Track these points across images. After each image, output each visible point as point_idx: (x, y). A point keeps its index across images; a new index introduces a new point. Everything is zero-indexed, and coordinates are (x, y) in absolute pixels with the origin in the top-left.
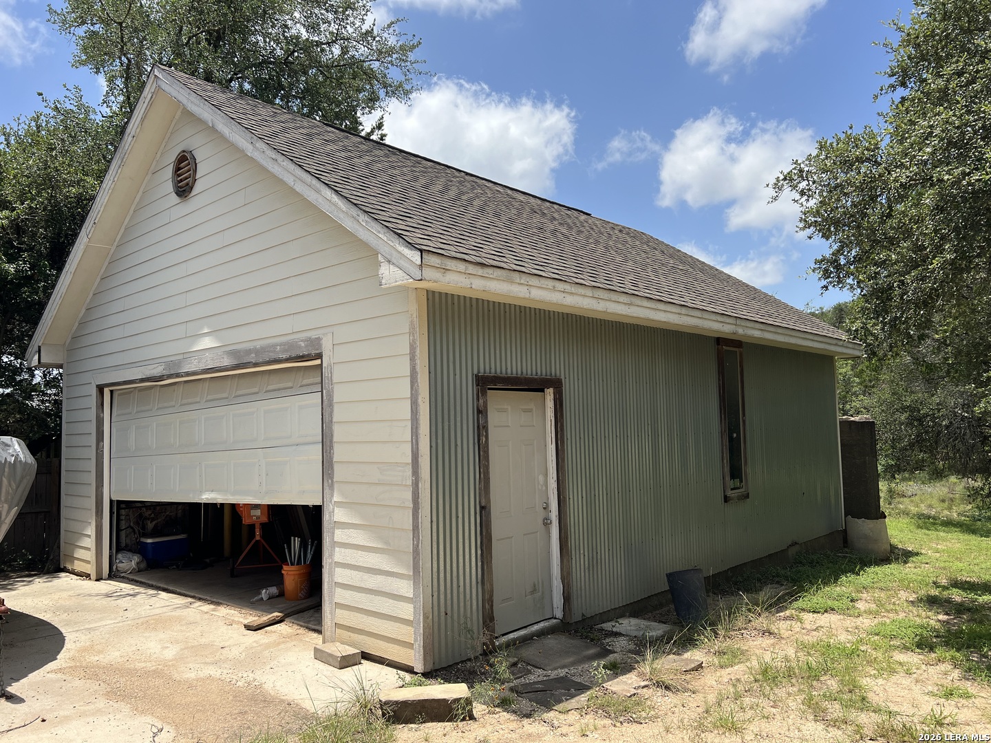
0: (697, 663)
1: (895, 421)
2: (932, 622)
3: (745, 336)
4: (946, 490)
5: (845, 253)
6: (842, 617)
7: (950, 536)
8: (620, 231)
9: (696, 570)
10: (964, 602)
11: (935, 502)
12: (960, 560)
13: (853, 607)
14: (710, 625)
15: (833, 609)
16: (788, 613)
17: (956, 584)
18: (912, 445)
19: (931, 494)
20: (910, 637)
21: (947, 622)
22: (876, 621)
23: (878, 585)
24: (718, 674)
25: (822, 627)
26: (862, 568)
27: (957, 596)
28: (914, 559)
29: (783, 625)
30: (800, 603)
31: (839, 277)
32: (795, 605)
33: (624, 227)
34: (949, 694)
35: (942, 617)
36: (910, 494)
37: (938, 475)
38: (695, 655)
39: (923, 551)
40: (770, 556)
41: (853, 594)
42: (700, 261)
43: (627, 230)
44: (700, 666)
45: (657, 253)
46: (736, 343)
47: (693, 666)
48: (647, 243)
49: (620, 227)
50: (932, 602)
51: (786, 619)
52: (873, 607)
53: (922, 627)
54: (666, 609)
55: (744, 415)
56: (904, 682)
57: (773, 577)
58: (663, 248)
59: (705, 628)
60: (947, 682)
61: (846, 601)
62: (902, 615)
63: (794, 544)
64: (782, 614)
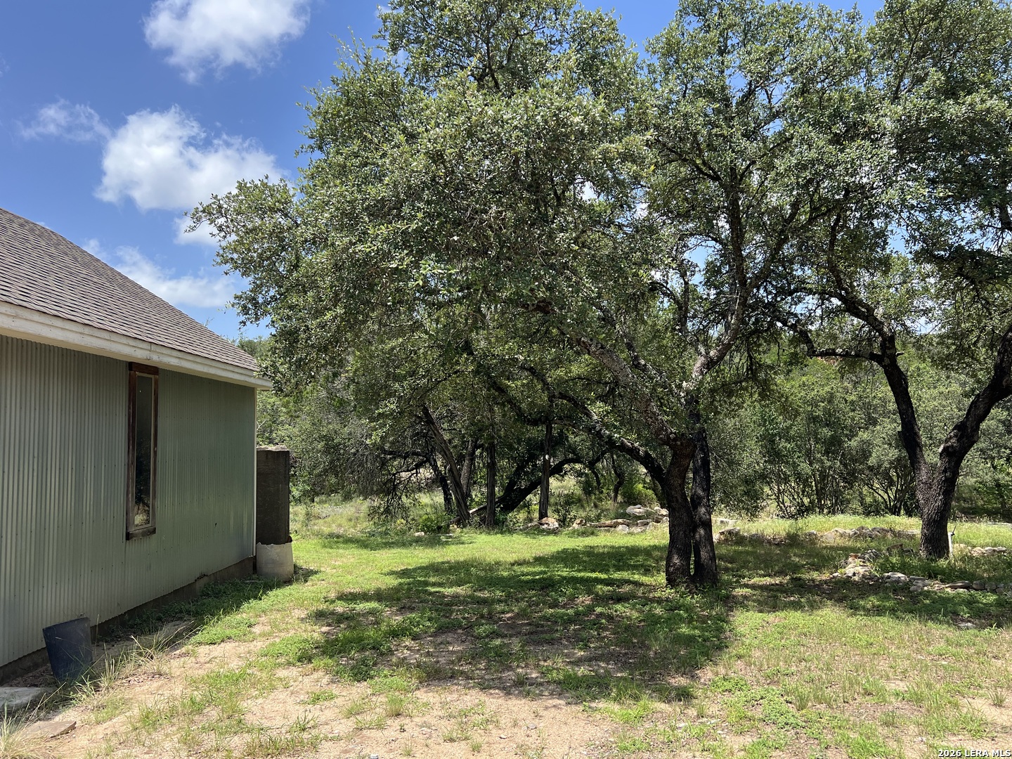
0: (68, 725)
1: (313, 449)
2: (316, 635)
3: (160, 362)
4: (353, 510)
5: (264, 292)
6: (237, 644)
7: (347, 552)
8: (21, 225)
9: (82, 620)
10: (345, 612)
11: (344, 522)
12: (350, 573)
13: (250, 632)
14: (91, 679)
15: (229, 638)
16: (184, 650)
17: (342, 597)
18: (325, 471)
19: (341, 514)
20: (294, 651)
21: (328, 633)
22: (267, 643)
23: (276, 607)
24: (93, 731)
25: (216, 658)
26: (264, 593)
27: (340, 607)
28: (313, 578)
29: (175, 663)
30: (199, 637)
31: (256, 314)
32: (193, 640)
33: (27, 222)
34: (316, 699)
35: (325, 629)
36: (324, 515)
37: (347, 497)
38: (68, 716)
39: (322, 569)
40: (176, 592)
41: (252, 620)
42: (122, 276)
43: (31, 225)
44: (73, 727)
45: (66, 258)
46: (154, 370)
47: (63, 729)
48: (56, 245)
49: (22, 221)
50: (320, 616)
51: (180, 656)
52: (268, 628)
53: (306, 641)
54: (41, 669)
55: (156, 445)
56: (281, 696)
57: (176, 613)
58: (77, 254)
59: (84, 684)
60: (317, 690)
61: (243, 627)
62: (292, 632)
63: (203, 576)
64: (177, 652)
